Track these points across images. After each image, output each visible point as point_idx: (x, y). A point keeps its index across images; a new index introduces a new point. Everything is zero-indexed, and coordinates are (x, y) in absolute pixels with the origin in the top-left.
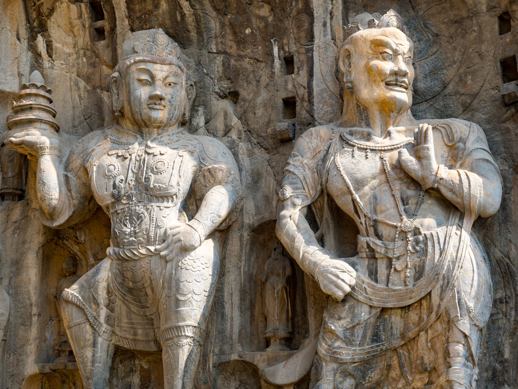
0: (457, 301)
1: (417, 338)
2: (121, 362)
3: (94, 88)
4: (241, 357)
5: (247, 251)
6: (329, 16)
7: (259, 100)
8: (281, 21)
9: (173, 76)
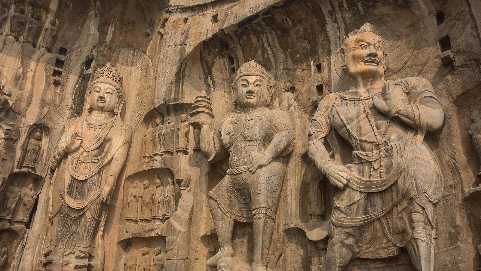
0: (415, 185)
1: (391, 211)
2: (240, 229)
4: (296, 226)
5: (299, 168)
6: (338, 39)
7: (304, 89)
8: (314, 47)
9: (259, 81)
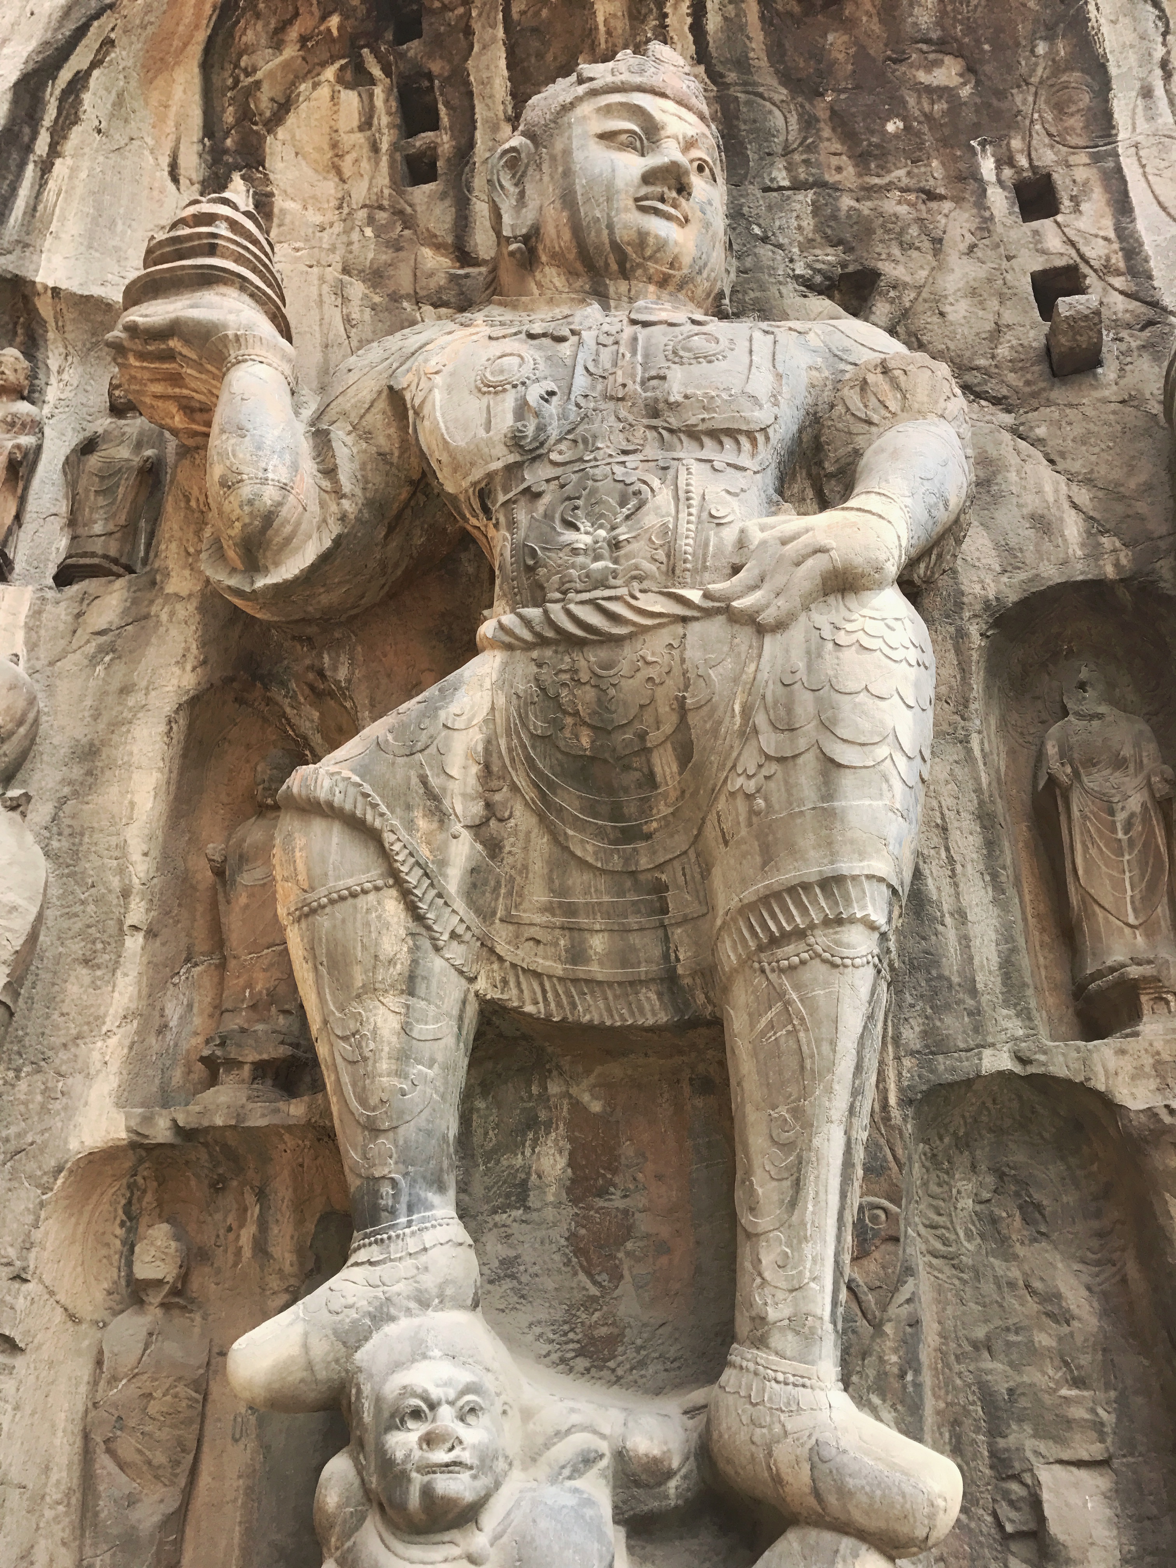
3: (395, 298)
4: (1027, 1062)
7: (952, 282)
8: (1001, 95)
